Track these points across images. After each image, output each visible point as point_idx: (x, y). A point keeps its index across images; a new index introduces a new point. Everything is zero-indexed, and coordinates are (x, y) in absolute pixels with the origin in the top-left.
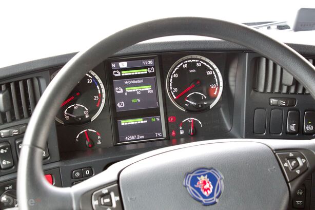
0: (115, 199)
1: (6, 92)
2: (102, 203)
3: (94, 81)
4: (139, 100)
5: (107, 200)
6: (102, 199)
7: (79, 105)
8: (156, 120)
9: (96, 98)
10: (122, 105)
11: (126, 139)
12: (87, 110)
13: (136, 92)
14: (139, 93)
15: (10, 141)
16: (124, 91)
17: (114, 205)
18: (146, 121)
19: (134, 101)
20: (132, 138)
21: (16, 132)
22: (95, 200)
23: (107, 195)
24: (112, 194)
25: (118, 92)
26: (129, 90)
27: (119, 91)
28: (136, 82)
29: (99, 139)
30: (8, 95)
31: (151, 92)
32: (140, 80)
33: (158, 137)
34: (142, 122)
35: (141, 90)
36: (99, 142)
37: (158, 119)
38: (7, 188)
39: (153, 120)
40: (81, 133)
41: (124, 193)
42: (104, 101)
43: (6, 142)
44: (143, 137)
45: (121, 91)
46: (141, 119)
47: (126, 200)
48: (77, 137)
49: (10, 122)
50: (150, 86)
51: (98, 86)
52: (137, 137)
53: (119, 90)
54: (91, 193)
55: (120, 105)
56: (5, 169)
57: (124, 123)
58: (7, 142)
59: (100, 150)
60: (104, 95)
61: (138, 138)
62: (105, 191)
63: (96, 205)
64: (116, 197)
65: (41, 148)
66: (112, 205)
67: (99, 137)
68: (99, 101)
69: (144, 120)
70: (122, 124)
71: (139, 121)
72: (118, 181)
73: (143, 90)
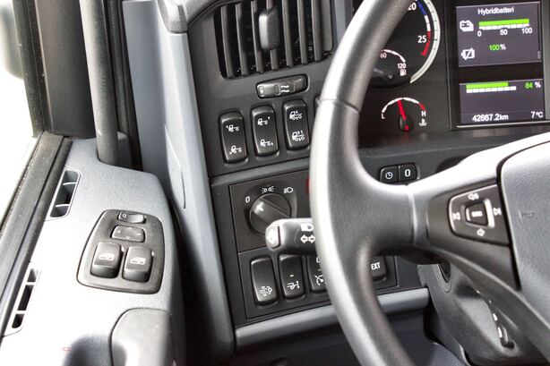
0: (492, 212)
1: (272, 13)
2: (469, 219)
3: (420, 6)
4: (503, 47)
5: (478, 214)
6: (467, 211)
7: (389, 51)
8: (534, 85)
9: (422, 39)
10: (470, 55)
11: (475, 119)
12: (404, 60)
13: (498, 31)
14: (503, 33)
15: (274, 106)
16: (476, 28)
17: (492, 223)
18: (514, 88)
19: (494, 48)
20: (485, 117)
21: (286, 89)
22: (454, 211)
23: (478, 204)
24: (488, 203)
25: (465, 29)
26: (486, 26)
27: (466, 27)
28: (501, 11)
29: (424, 117)
30: (276, 19)
31: (530, 31)
32: (508, 7)
33: (537, 118)
34: (507, 89)
35: (509, 27)
36: (423, 123)
37: (538, 85)
38: (265, 190)
39: (528, 86)
40: (391, 103)
41: (509, 203)
42: (436, 45)
43: (267, 105)
44: (506, 117)
45: (471, 28)
46: (506, 83)
47: (515, 215)
48: (383, 111)
49: (275, 70)
50: (527, 20)
51: (426, 17)
52: (494, 117)
53: (466, 25)
54: (447, 197)
55: (467, 54)
56: (263, 155)
57: (472, 88)
58: (269, 105)
59: (424, 136)
60: (437, 35)
61: (497, 119)
62: (473, 196)
63: (456, 221)
64: (495, 209)
65: (354, 107)
66: (487, 223)
67: (424, 113)
68: (428, 45)
69: (510, 85)
70: (468, 91)
71: (502, 87)
72: (498, 179)
73: (514, 27)
